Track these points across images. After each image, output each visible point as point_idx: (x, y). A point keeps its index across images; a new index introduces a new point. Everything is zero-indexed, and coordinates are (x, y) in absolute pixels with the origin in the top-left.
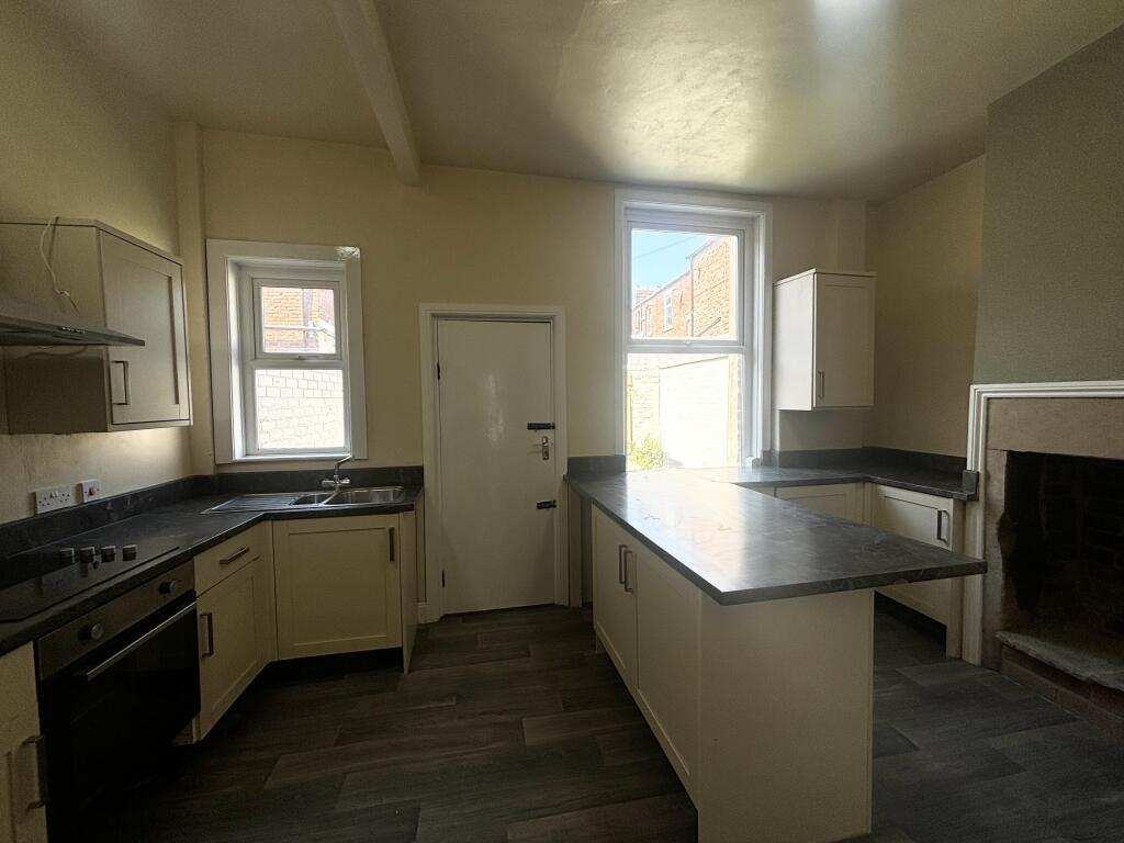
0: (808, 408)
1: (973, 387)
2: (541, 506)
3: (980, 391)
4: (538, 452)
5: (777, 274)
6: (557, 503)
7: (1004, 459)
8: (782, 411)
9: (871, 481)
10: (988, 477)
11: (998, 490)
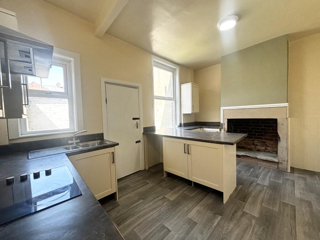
0: (190, 113)
1: (221, 108)
2: (137, 142)
3: (222, 108)
4: (135, 126)
5: (181, 83)
6: (141, 141)
7: (227, 120)
8: (183, 114)
9: (202, 128)
10: (224, 124)
11: (226, 126)
